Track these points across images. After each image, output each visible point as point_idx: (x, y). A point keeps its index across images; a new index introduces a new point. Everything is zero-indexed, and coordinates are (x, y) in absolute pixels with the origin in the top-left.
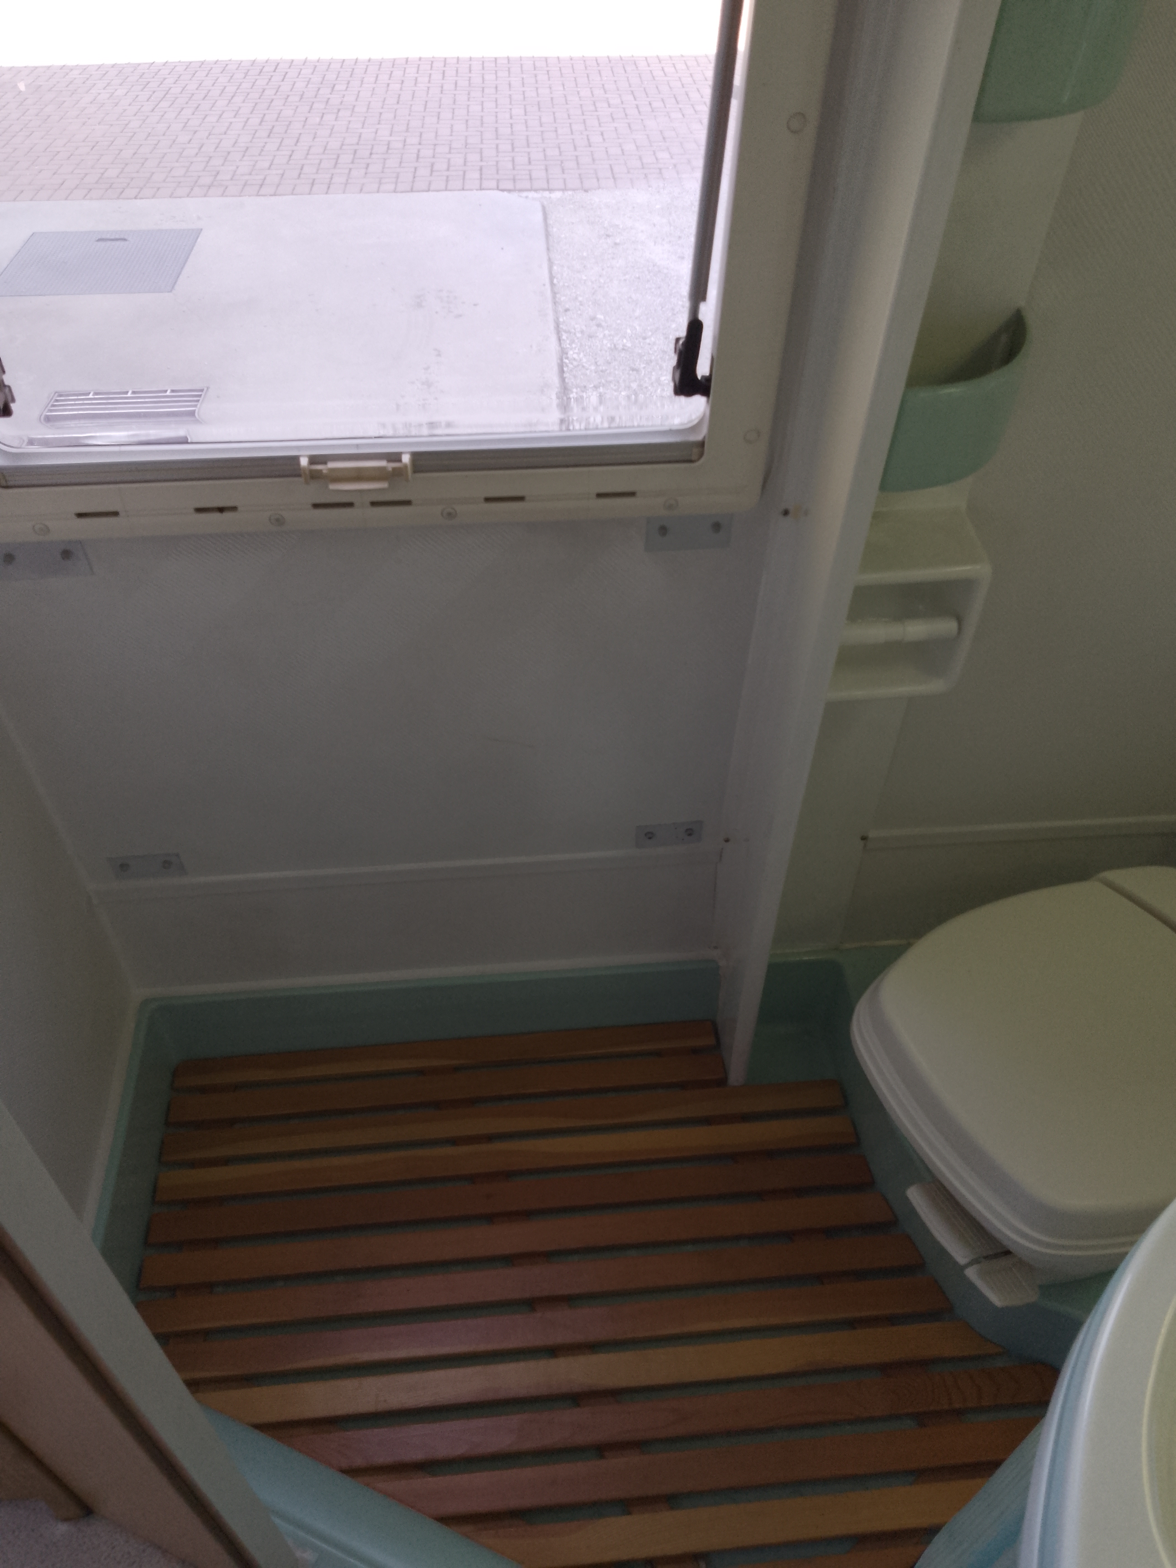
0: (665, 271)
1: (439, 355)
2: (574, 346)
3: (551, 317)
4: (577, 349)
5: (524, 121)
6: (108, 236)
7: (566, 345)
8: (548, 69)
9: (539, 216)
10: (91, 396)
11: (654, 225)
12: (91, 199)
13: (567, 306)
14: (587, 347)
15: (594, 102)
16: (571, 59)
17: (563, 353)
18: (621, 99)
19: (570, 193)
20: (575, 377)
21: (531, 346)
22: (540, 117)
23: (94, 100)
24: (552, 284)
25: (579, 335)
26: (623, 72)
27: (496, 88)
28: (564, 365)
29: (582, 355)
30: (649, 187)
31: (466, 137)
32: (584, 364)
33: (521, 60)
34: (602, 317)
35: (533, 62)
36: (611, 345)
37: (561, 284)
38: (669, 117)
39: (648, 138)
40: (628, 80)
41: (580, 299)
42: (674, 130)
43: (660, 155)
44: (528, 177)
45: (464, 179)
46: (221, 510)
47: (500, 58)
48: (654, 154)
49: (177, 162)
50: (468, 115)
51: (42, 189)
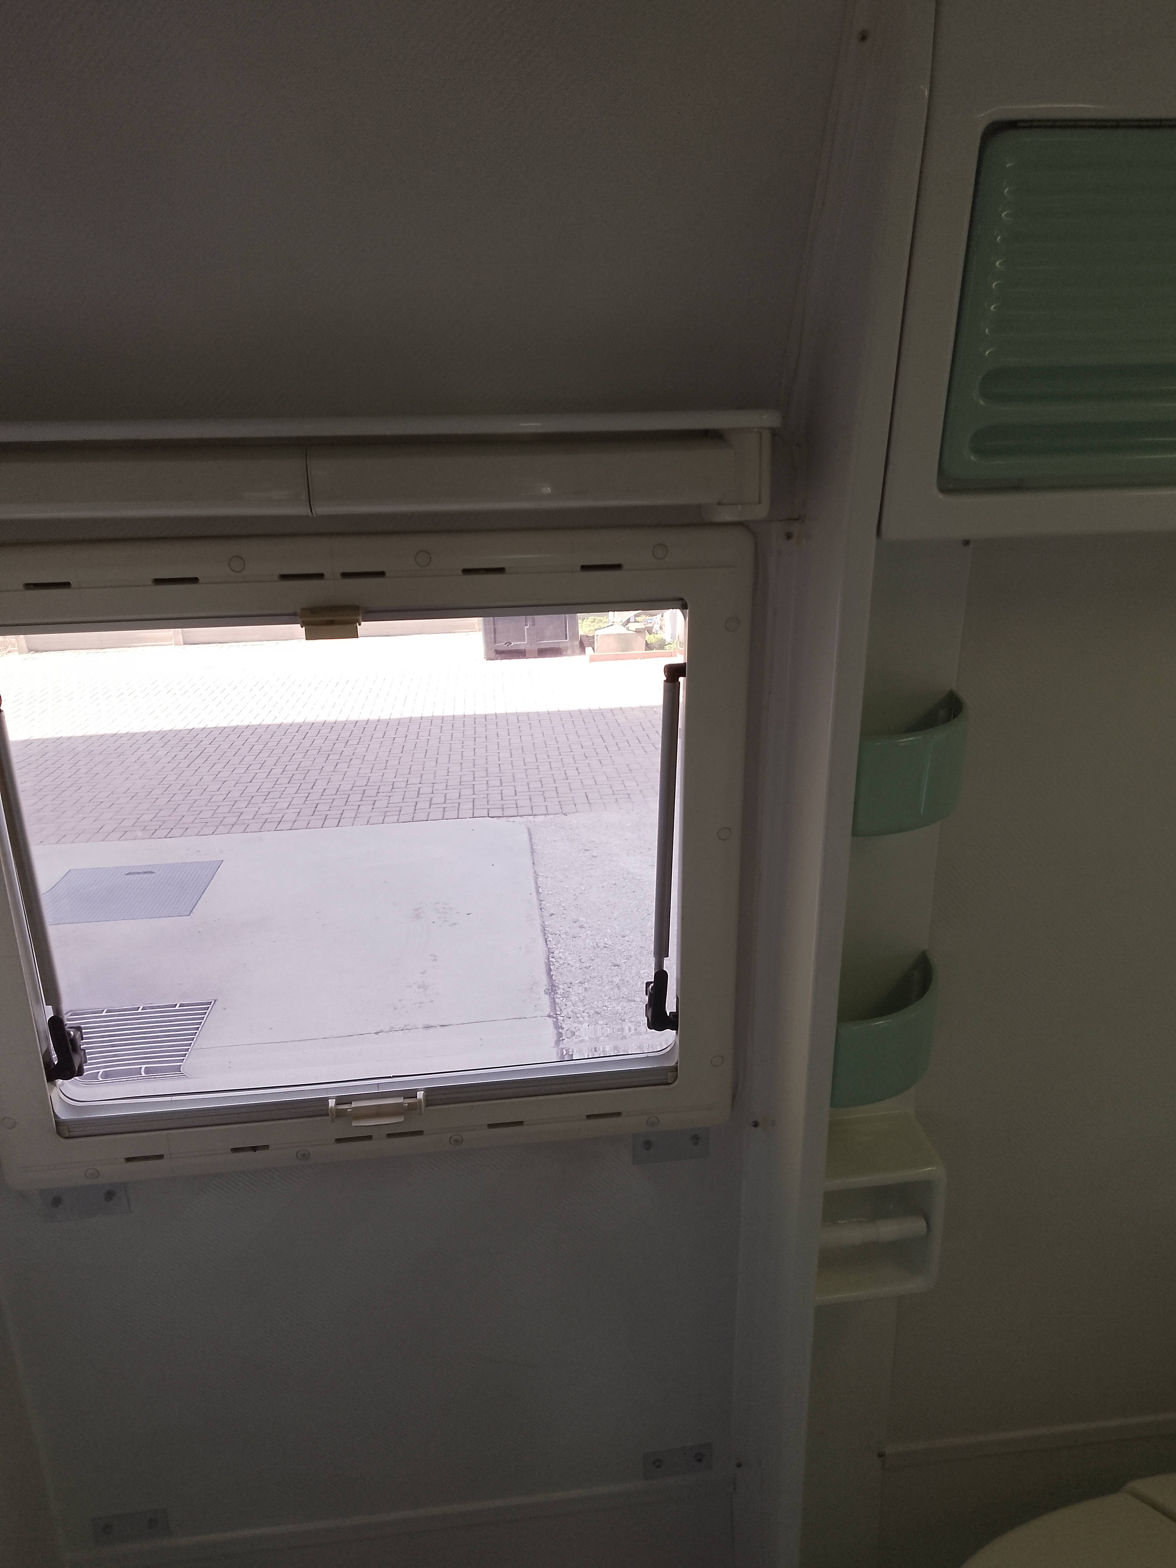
0: (638, 878)
1: (435, 960)
2: (559, 946)
3: (538, 922)
4: (562, 948)
5: (510, 762)
6: (137, 871)
7: (552, 945)
8: (530, 722)
9: (526, 836)
10: (104, 1014)
11: (626, 840)
12: (126, 840)
13: (552, 912)
14: (571, 946)
15: (570, 745)
16: (549, 714)
17: (550, 952)
18: (592, 742)
19: (551, 816)
20: (561, 974)
21: (520, 948)
22: (524, 759)
23: (138, 760)
24: (538, 893)
25: (563, 936)
26: (593, 721)
27: (486, 737)
28: (551, 964)
29: (567, 954)
30: (620, 809)
31: (461, 776)
32: (570, 962)
33: (507, 716)
34: (584, 919)
35: (516, 717)
36: (593, 943)
37: (546, 892)
38: (634, 754)
39: (617, 771)
40: (597, 727)
41: (563, 904)
42: (639, 763)
43: (627, 783)
44: (515, 806)
45: (458, 809)
46: (254, 1149)
47: (488, 715)
48: (623, 783)
49: (206, 806)
50: (462, 759)
51: (83, 832)
